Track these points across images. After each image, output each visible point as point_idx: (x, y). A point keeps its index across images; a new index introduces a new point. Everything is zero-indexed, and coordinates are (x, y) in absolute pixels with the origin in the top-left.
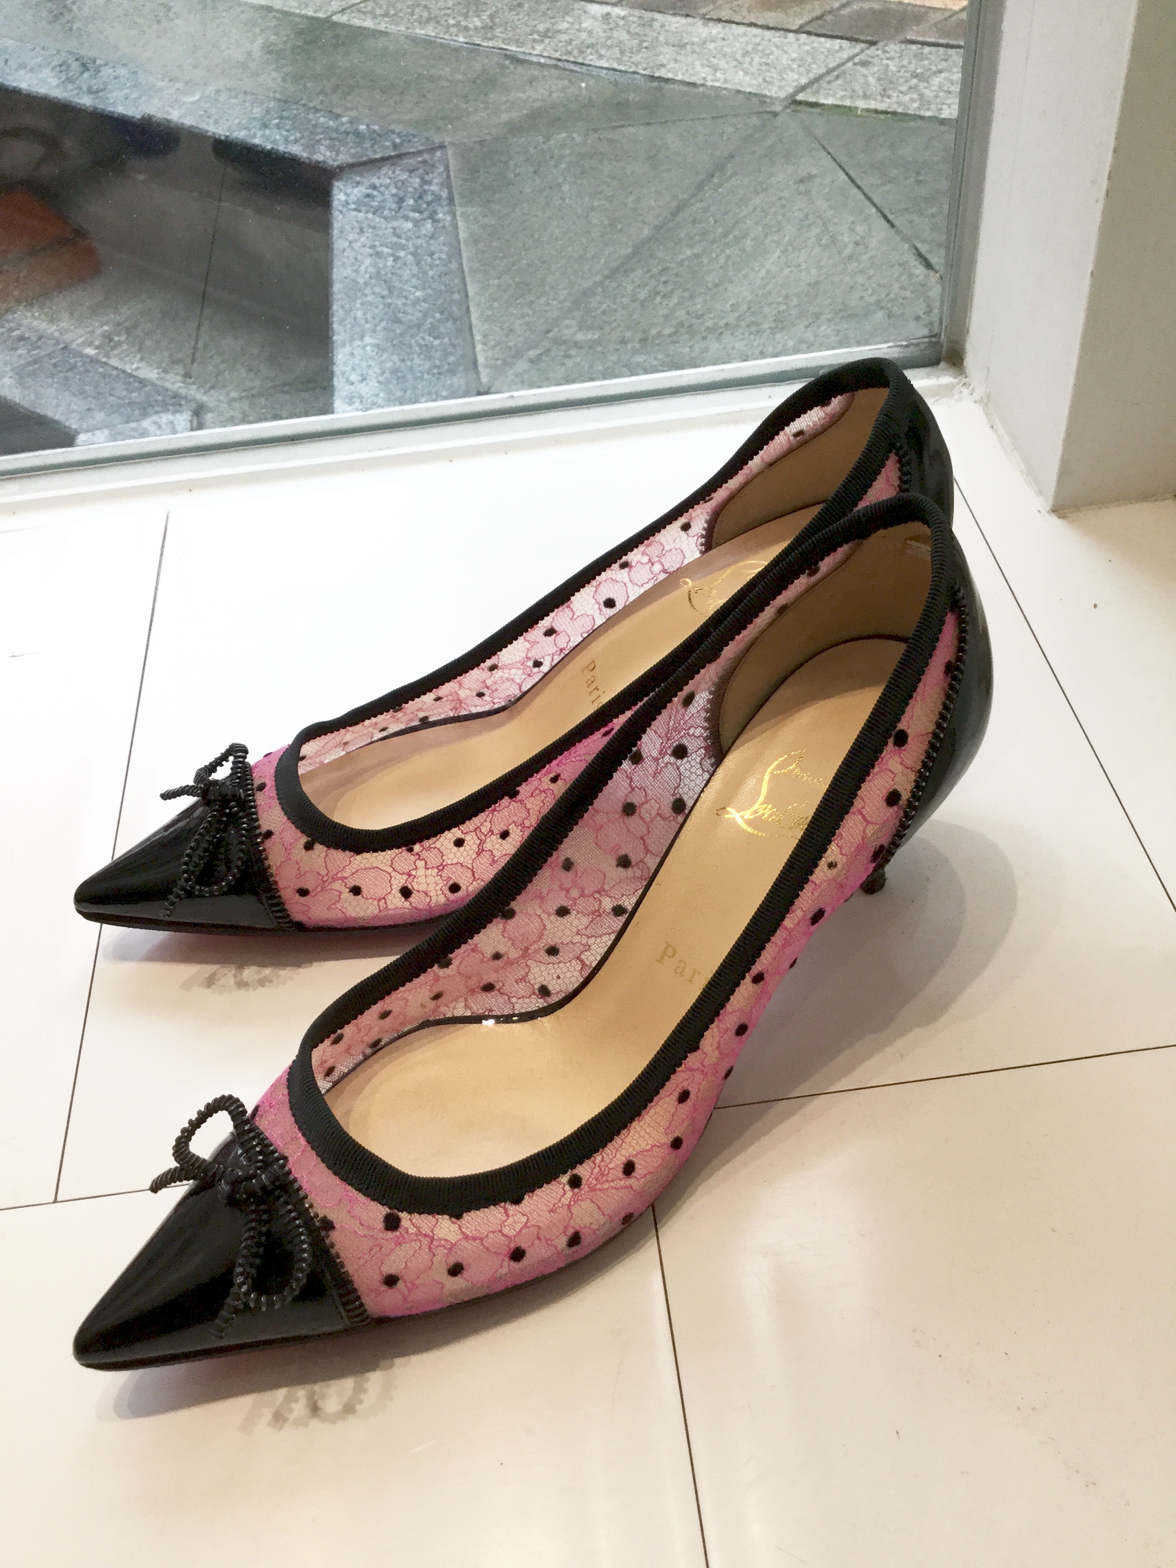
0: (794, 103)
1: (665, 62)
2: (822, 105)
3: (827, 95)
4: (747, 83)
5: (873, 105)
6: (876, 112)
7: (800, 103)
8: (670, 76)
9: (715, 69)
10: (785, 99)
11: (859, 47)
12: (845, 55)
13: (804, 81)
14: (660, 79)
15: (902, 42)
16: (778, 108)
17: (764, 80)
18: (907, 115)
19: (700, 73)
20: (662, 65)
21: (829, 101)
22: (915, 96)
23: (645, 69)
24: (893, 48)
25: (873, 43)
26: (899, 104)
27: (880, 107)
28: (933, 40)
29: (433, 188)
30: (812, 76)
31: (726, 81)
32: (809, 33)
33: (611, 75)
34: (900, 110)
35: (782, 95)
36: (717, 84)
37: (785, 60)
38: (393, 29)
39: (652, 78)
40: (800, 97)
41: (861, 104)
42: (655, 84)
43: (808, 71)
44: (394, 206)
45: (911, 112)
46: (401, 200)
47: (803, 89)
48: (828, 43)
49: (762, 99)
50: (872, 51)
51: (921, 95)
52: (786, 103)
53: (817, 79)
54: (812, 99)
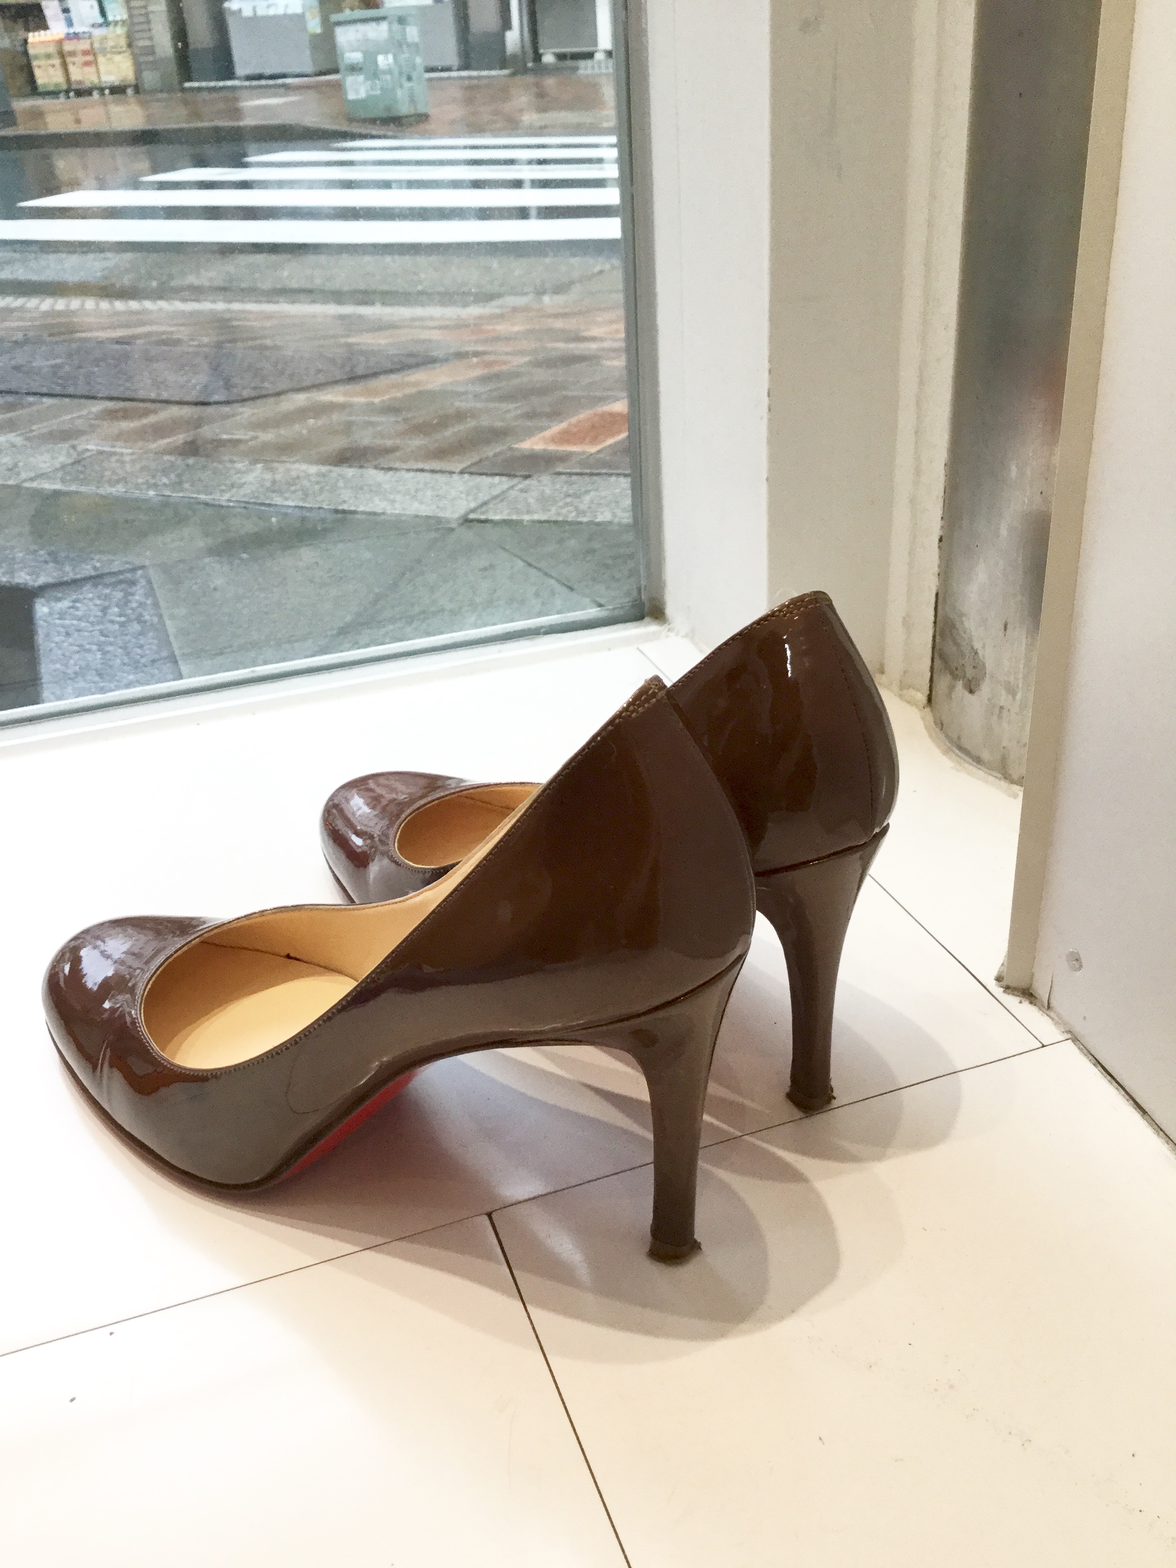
0: (466, 521)
1: (346, 499)
2: (491, 521)
3: (496, 513)
4: (424, 510)
5: (536, 517)
6: (540, 522)
7: (472, 521)
8: (353, 508)
9: (393, 502)
10: (458, 519)
11: (516, 481)
12: (505, 487)
13: (473, 505)
14: (344, 512)
15: (552, 474)
16: (454, 525)
17: (438, 507)
18: (567, 522)
19: (378, 505)
20: (345, 502)
21: (497, 517)
22: (571, 508)
23: (329, 505)
24: (546, 479)
25: (527, 477)
26: (558, 514)
27: (544, 517)
28: (578, 471)
29: (137, 597)
30: (480, 502)
31: (404, 509)
32: (471, 473)
33: (297, 511)
34: (560, 519)
35: (456, 516)
36: (397, 512)
37: (453, 493)
38: (83, 489)
39: (337, 511)
40: (472, 516)
41: (526, 518)
42: (339, 516)
43: (475, 499)
44: (99, 614)
45: (569, 520)
46: (104, 610)
47: (473, 511)
48: (489, 480)
49: (439, 520)
50: (527, 482)
51: (576, 508)
52: (461, 521)
53: (485, 503)
54: (483, 517)
